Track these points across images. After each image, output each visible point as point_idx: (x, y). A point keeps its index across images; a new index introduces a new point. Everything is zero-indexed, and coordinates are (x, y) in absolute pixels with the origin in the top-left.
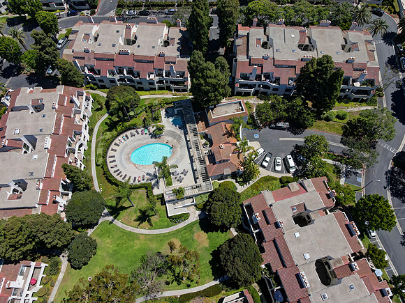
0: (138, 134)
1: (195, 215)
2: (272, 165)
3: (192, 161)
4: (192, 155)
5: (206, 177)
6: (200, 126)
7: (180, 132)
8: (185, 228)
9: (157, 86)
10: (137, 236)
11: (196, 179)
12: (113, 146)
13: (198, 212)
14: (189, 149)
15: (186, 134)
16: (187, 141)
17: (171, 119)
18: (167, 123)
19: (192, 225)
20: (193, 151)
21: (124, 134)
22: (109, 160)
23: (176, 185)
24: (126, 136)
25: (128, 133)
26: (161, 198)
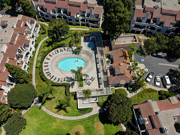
0: (65, 50)
1: (96, 110)
2: (153, 81)
3: (98, 72)
4: (98, 68)
5: (107, 84)
6: (106, 50)
7: (92, 52)
8: (89, 118)
9: (80, 22)
10: (55, 119)
11: (99, 84)
12: (48, 56)
13: (99, 108)
14: (97, 63)
15: (96, 53)
16: (96, 59)
17: (87, 43)
18: (84, 45)
19: (94, 116)
20: (100, 65)
21: (56, 50)
22: (44, 65)
23: (86, 87)
24: (57, 51)
25: (59, 49)
26: (75, 95)
